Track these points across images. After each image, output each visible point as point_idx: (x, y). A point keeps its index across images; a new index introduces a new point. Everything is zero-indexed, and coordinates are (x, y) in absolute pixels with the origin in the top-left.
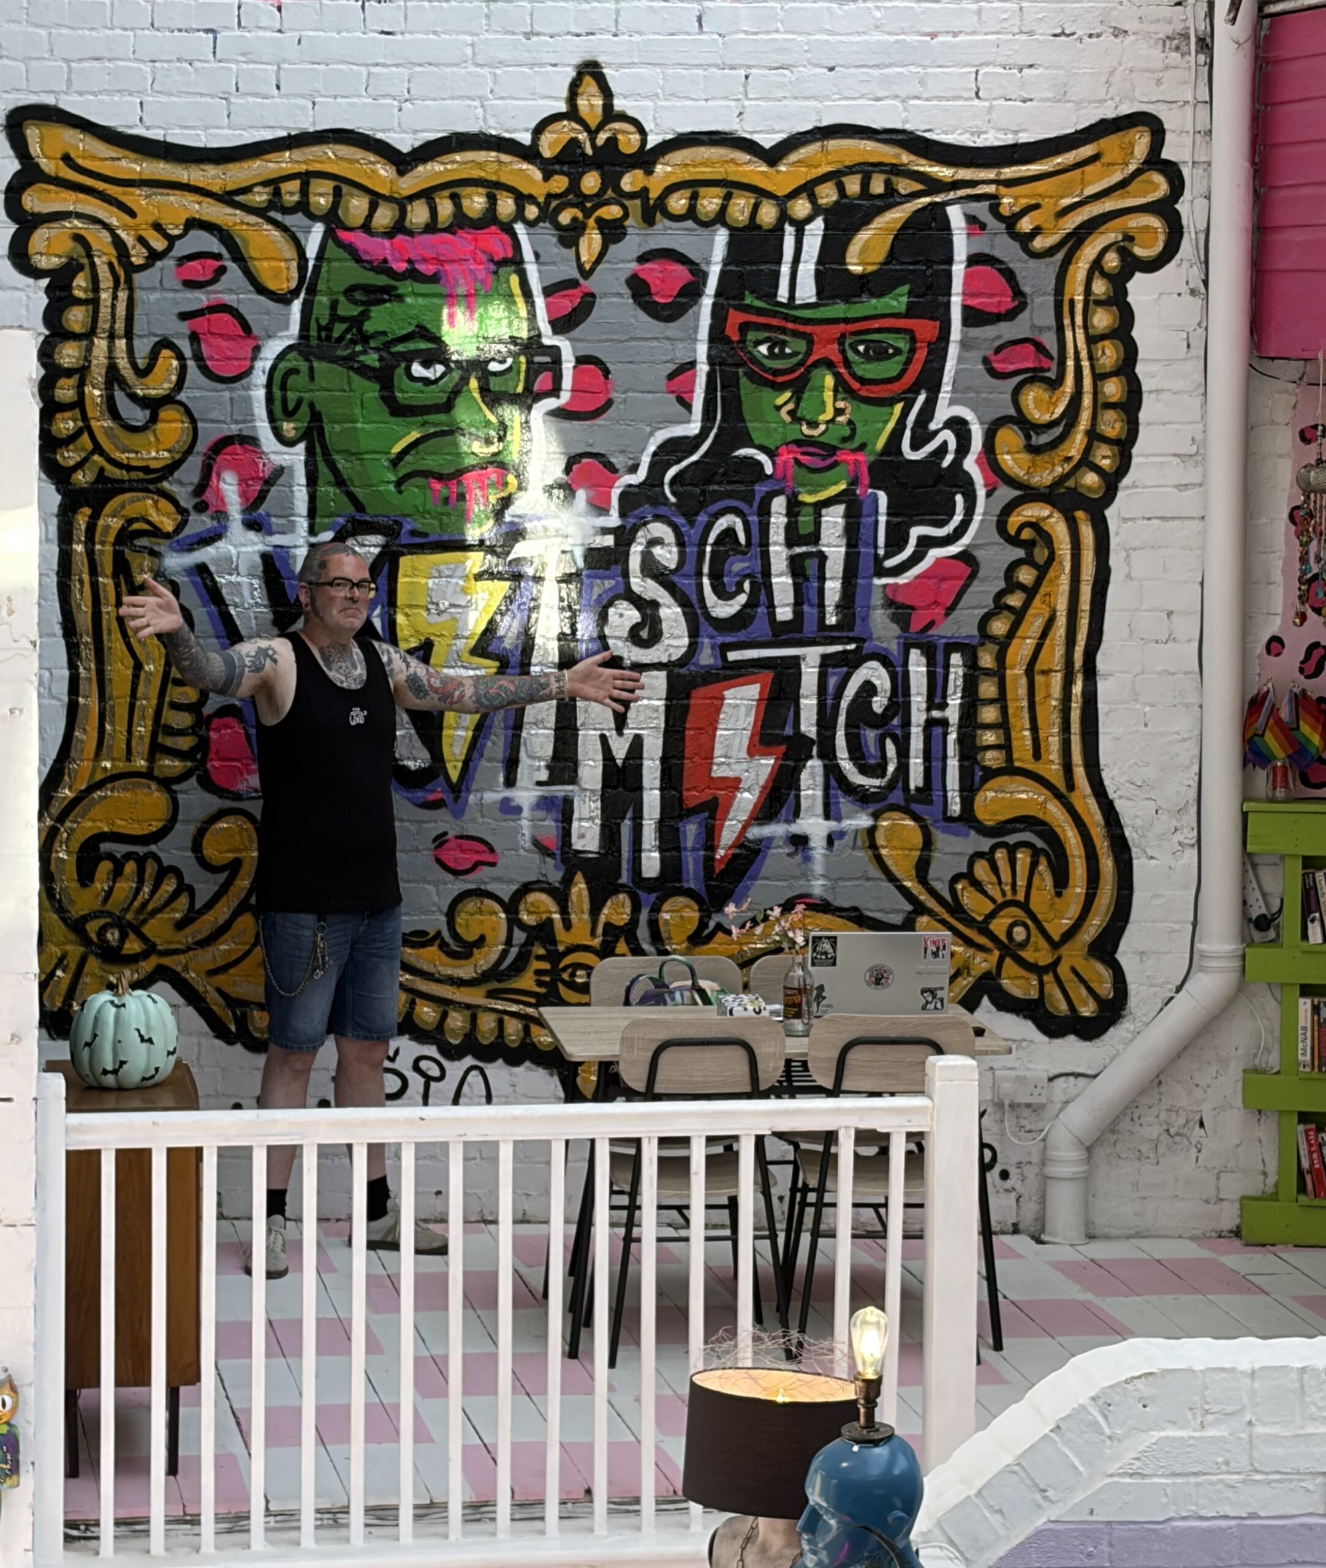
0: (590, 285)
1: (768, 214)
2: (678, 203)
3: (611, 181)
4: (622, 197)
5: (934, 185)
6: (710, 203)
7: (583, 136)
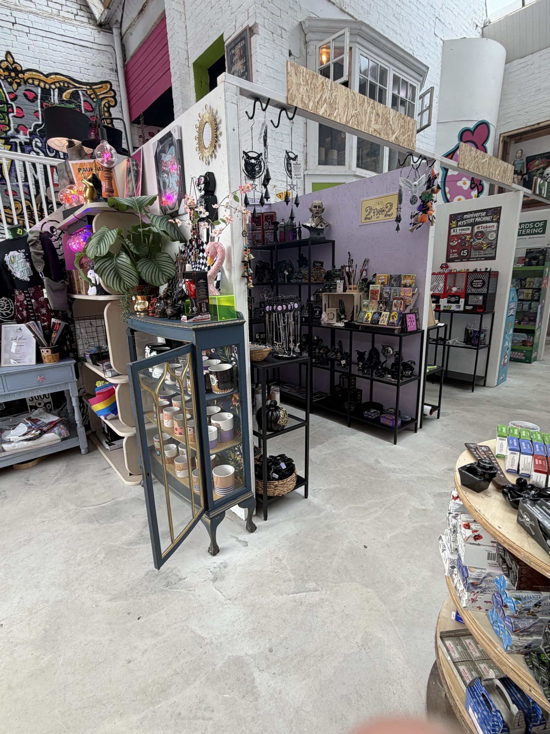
0: (16, 93)
1: (47, 86)
2: (30, 81)
3: (17, 75)
4: (19, 78)
5: (76, 87)
6: (36, 83)
7: (10, 65)
